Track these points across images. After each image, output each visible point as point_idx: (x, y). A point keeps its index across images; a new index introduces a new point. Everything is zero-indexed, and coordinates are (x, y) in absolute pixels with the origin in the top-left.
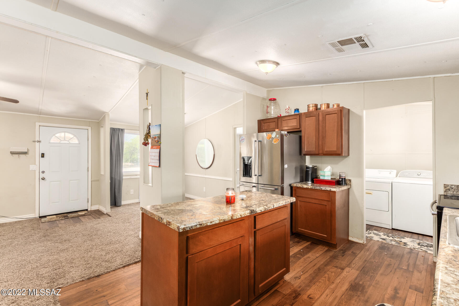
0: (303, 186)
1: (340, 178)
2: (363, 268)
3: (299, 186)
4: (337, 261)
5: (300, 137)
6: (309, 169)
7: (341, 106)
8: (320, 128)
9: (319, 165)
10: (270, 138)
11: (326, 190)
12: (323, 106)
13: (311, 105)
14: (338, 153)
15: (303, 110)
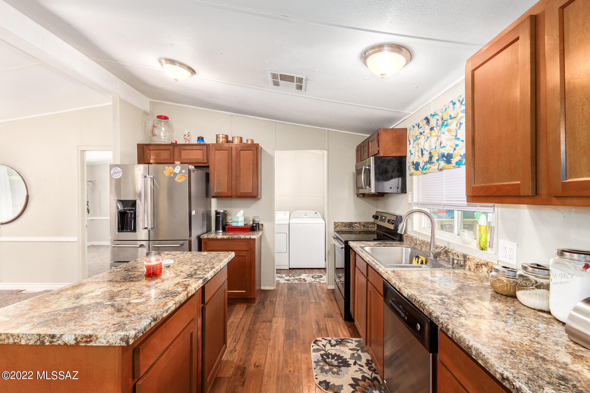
0: (217, 236)
1: (253, 223)
2: (286, 313)
3: (211, 237)
4: (261, 315)
5: (208, 175)
6: (220, 215)
7: (255, 143)
8: (234, 165)
9: (228, 210)
10: (171, 173)
11: (245, 239)
12: (236, 140)
13: (221, 136)
14: (254, 195)
15: (210, 140)
